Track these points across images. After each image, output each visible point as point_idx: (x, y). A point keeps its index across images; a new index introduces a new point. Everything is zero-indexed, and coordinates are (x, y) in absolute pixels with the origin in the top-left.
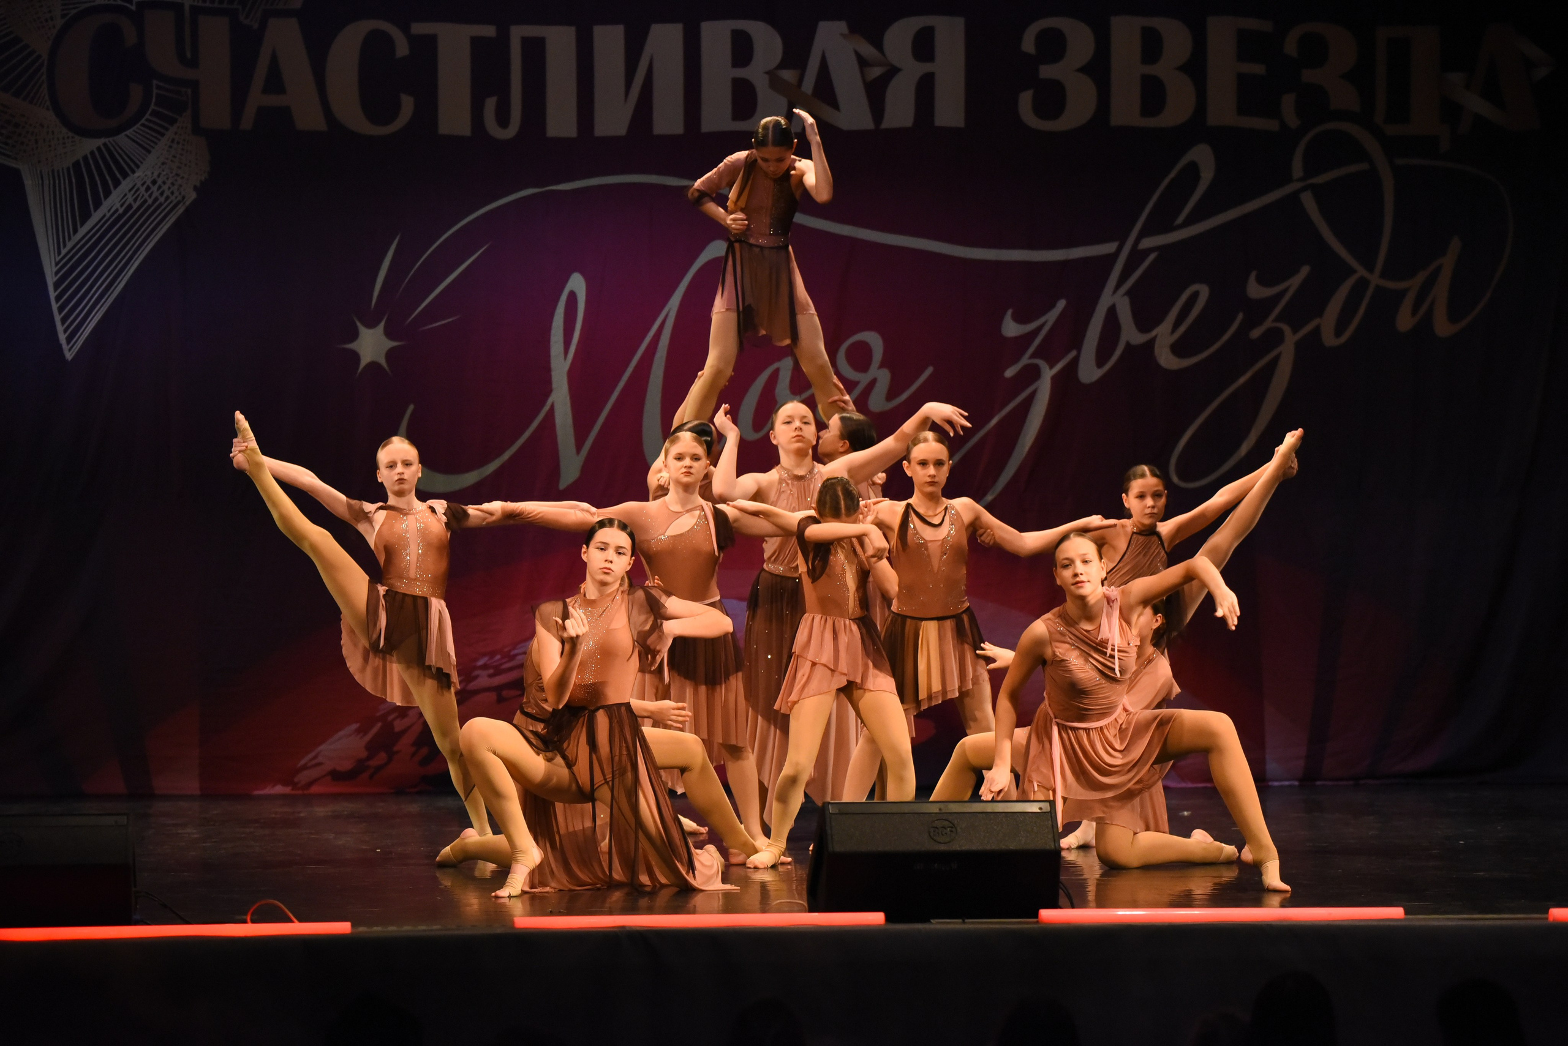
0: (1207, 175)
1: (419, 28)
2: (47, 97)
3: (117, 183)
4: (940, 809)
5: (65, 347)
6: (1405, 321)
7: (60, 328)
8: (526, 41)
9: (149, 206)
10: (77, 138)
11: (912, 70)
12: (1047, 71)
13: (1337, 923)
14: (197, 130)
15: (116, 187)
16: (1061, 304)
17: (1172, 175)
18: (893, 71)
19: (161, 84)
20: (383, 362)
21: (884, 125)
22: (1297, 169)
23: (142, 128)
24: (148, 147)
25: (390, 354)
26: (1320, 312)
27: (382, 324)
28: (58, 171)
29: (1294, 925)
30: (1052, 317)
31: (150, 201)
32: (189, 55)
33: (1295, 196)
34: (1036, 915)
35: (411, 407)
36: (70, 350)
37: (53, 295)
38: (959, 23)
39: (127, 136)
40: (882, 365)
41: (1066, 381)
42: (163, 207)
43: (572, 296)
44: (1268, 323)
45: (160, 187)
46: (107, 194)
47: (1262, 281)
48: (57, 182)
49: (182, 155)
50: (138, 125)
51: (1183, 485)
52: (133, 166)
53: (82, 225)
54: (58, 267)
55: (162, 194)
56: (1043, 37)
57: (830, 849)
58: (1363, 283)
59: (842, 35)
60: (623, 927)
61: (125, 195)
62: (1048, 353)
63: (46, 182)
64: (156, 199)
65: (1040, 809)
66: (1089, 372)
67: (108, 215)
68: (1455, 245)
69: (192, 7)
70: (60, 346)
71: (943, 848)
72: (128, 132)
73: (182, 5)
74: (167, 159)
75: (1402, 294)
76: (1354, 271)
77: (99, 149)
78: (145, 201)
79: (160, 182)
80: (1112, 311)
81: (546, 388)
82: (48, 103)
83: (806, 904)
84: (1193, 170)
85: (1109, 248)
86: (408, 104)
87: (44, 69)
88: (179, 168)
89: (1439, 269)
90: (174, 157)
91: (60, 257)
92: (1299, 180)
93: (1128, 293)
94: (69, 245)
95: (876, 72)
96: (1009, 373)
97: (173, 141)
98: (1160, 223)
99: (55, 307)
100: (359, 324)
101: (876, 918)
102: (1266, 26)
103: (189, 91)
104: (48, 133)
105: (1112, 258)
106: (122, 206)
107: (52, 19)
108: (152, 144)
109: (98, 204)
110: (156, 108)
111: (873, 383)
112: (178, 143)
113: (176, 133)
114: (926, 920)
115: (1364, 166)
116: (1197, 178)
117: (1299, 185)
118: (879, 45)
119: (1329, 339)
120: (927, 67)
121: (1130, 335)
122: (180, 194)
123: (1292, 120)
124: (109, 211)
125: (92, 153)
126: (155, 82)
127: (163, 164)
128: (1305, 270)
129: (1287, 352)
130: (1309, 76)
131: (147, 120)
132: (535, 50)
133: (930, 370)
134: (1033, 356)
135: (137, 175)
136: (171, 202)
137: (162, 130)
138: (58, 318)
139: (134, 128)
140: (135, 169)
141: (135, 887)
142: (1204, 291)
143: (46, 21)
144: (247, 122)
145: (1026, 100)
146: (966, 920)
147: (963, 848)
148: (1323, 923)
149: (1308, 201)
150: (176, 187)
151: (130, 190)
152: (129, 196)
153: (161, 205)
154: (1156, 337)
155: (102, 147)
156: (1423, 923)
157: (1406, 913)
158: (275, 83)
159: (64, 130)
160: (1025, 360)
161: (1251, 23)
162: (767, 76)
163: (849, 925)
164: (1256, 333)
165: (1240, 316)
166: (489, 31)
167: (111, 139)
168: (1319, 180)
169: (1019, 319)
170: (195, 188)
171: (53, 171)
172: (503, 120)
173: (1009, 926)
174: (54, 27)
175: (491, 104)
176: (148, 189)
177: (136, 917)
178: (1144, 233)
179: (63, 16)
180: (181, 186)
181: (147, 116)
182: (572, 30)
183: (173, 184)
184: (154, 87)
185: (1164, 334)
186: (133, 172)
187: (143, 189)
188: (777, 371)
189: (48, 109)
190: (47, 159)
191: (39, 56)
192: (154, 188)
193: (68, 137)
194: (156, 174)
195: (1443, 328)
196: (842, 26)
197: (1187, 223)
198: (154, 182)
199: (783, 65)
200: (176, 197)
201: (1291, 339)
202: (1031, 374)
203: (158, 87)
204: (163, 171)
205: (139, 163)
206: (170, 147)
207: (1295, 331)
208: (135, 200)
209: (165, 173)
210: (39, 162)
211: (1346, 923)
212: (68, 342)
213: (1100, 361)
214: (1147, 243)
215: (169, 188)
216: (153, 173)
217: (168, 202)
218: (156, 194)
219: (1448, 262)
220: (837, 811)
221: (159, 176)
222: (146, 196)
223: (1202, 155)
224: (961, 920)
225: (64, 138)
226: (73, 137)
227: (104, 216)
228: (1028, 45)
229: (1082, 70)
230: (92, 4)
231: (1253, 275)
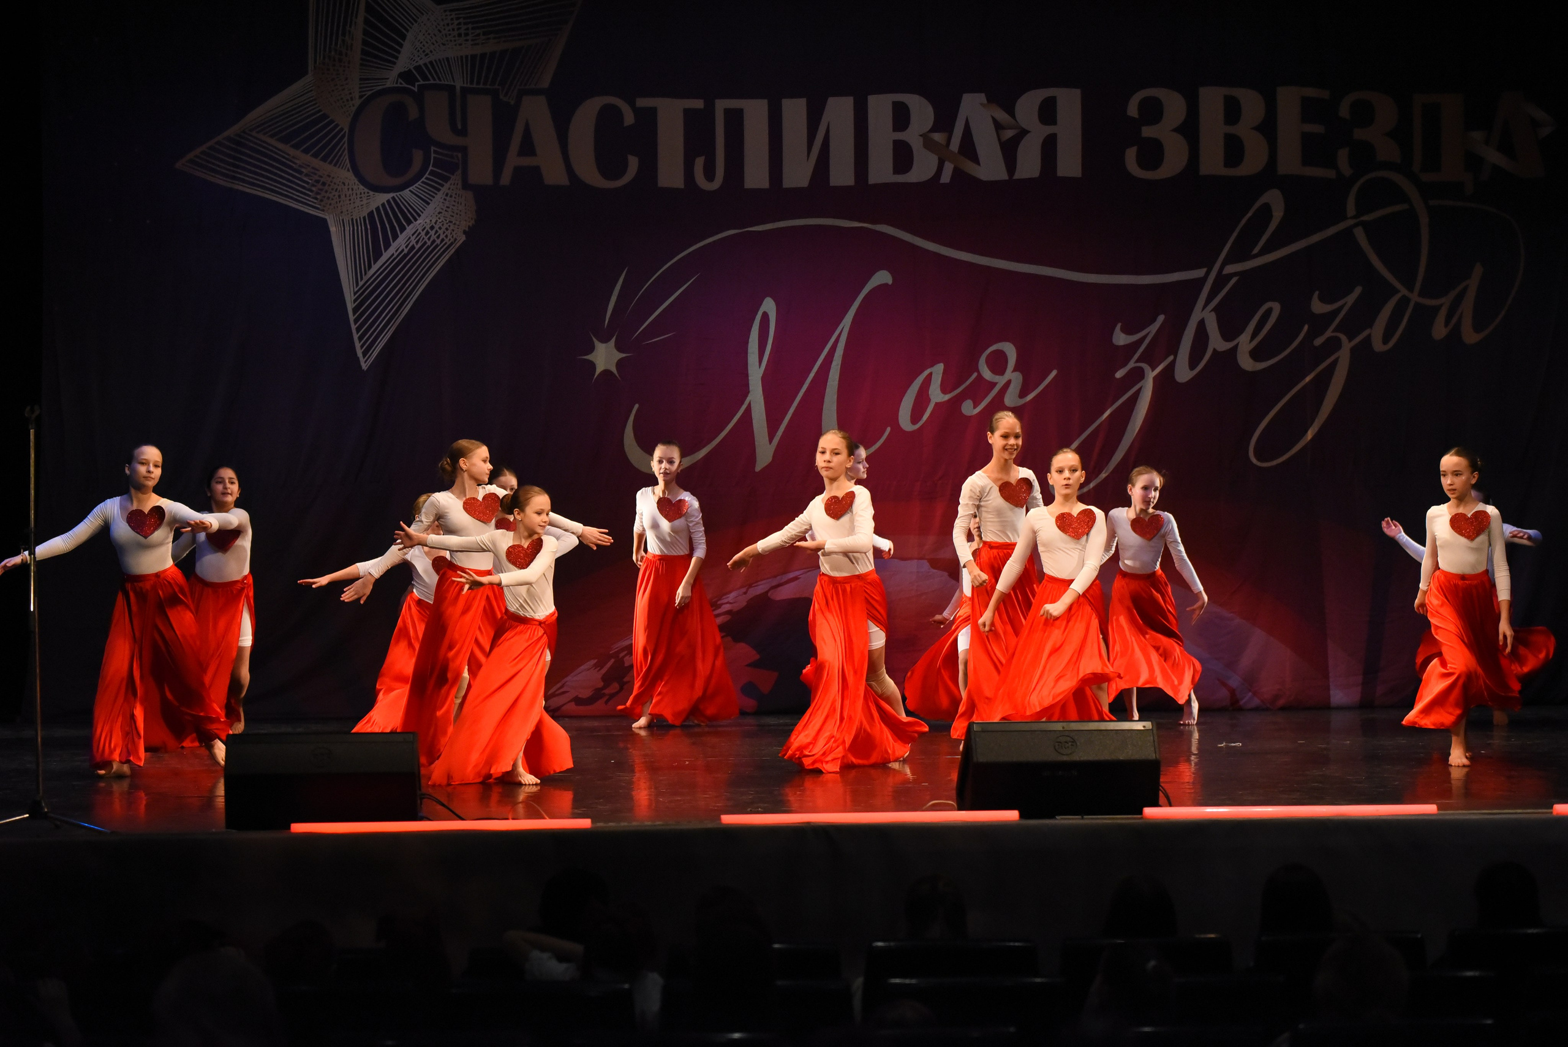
0: (1278, 214)
1: (642, 102)
2: (348, 160)
3: (403, 229)
4: (1063, 728)
5: (362, 360)
6: (1439, 331)
7: (358, 345)
8: (728, 112)
9: (428, 247)
10: (371, 193)
11: (1038, 133)
12: (1147, 132)
13: (1381, 818)
14: (466, 186)
15: (402, 232)
16: (1161, 318)
17: (1249, 214)
18: (1023, 133)
19: (436, 149)
20: (614, 370)
21: (1017, 176)
22: (1351, 208)
23: (424, 185)
24: (428, 200)
25: (620, 364)
26: (1370, 324)
27: (614, 340)
28: (357, 220)
29: (1348, 820)
30: (1154, 328)
31: (429, 243)
32: (460, 127)
33: (1348, 231)
34: (1141, 812)
35: (637, 406)
36: (365, 362)
37: (352, 318)
38: (1076, 94)
39: (410, 191)
40: (1014, 370)
41: (1165, 380)
42: (439, 247)
43: (765, 316)
44: (1329, 333)
45: (437, 232)
46: (395, 237)
47: (1323, 299)
48: (356, 228)
49: (454, 206)
50: (419, 183)
51: (1259, 464)
52: (415, 214)
53: (375, 262)
54: (356, 296)
55: (438, 237)
56: (1144, 104)
57: (975, 759)
58: (1405, 301)
59: (982, 104)
60: (808, 823)
61: (410, 238)
62: (1150, 358)
63: (347, 229)
64: (434, 241)
65: (1144, 727)
66: (1183, 374)
67: (395, 256)
68: (1478, 271)
69: (462, 88)
70: (358, 358)
71: (1065, 758)
72: (411, 188)
73: (454, 87)
74: (442, 209)
75: (1436, 309)
76: (1398, 291)
77: (388, 201)
78: (425, 243)
79: (437, 227)
80: (1202, 324)
81: (745, 390)
82: (349, 165)
83: (956, 805)
84: (1267, 209)
85: (1199, 273)
86: (633, 163)
87: (346, 139)
88: (453, 216)
89: (1465, 289)
90: (447, 207)
91: (359, 287)
92: (1352, 218)
93: (1214, 310)
94: (365, 279)
95: (1009, 134)
96: (1119, 374)
97: (447, 195)
98: (1240, 253)
99: (354, 327)
100: (596, 342)
101: (1012, 815)
102: (1325, 94)
103: (460, 155)
104: (348, 189)
105: (1202, 281)
106: (406, 247)
107: (352, 99)
108: (432, 199)
109: (387, 246)
110: (433, 169)
111: (1009, 383)
112: (451, 196)
113: (449, 189)
114: (1052, 817)
115: (1405, 206)
116: (1270, 217)
117: (1351, 222)
118: (1010, 111)
119: (1378, 346)
120: (1049, 130)
121: (1217, 343)
122: (453, 237)
123: (1347, 171)
124: (396, 251)
125: (383, 205)
126: (433, 148)
127: (440, 213)
128: (1358, 290)
129: (1344, 356)
130: (1359, 134)
131: (427, 178)
132: (735, 119)
133: (1054, 373)
134: (1137, 361)
135: (418, 222)
136: (446, 243)
137: (440, 187)
138: (356, 337)
139: (416, 185)
140: (417, 218)
141: (420, 790)
142: (1276, 307)
143: (348, 100)
144: (506, 179)
145: (1131, 155)
146: (1085, 817)
147: (1082, 759)
148: (1375, 818)
149: (1360, 234)
150: (449, 231)
151: (413, 235)
152: (413, 238)
153: (437, 246)
154: (1237, 345)
155: (392, 202)
156: (1452, 817)
157: (1439, 809)
158: (528, 148)
159: (361, 187)
160: (1131, 364)
161: (1311, 92)
162: (921, 139)
163: (992, 822)
164: (1318, 342)
165: (1306, 327)
166: (698, 104)
167: (398, 194)
168: (1365, 218)
169: (1127, 331)
170: (465, 232)
171: (352, 219)
172: (710, 175)
173: (1119, 821)
174: (353, 106)
175: (700, 162)
176: (427, 233)
177: (420, 814)
178: (1227, 262)
179: (361, 97)
180: (453, 230)
181: (426, 175)
182: (765, 102)
183: (447, 229)
184: (432, 150)
185: (1245, 343)
186: (416, 220)
187: (423, 234)
188: (931, 374)
189: (348, 170)
190: (347, 211)
191: (342, 129)
192: (432, 233)
193: (364, 193)
194: (434, 221)
195: (1470, 337)
196: (981, 97)
197: (1263, 252)
198: (432, 228)
199: (933, 130)
200: (450, 239)
201: (1347, 346)
202: (1137, 375)
203: (435, 152)
204: (439, 218)
205: (420, 213)
206: (445, 199)
207: (1350, 340)
208: (417, 242)
209: (440, 221)
210: (342, 212)
211: (1389, 818)
212: (364, 357)
213: (1193, 364)
214: (1230, 269)
215: (444, 233)
216: (431, 221)
217: (441, 245)
218: (434, 237)
219: (1473, 284)
220: (980, 729)
221: (436, 223)
222: (426, 239)
223: (1274, 199)
224: (1080, 817)
225: (361, 194)
226: (368, 193)
227: (393, 254)
228: (1133, 110)
229: (1175, 130)
230: (385, 87)
231: (1317, 293)
